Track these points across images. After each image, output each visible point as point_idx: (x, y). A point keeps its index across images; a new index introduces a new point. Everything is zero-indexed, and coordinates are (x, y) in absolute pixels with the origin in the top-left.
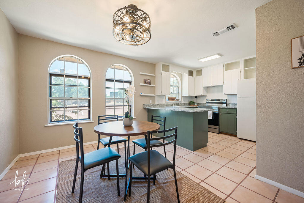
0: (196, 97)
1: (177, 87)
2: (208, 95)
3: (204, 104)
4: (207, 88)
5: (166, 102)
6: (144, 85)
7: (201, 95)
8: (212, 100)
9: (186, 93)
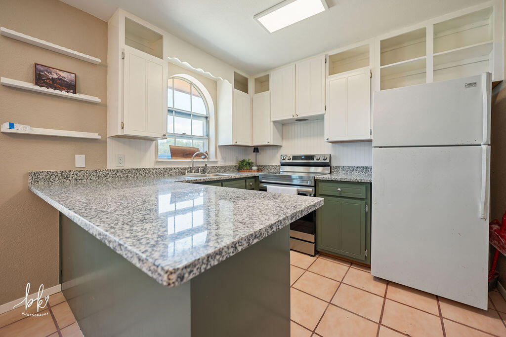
0: (256, 149)
1: (204, 120)
2: (284, 144)
3: (275, 167)
4: (282, 125)
5: (157, 162)
6: (37, 88)
7: (266, 144)
8: (295, 158)
9: (226, 138)
